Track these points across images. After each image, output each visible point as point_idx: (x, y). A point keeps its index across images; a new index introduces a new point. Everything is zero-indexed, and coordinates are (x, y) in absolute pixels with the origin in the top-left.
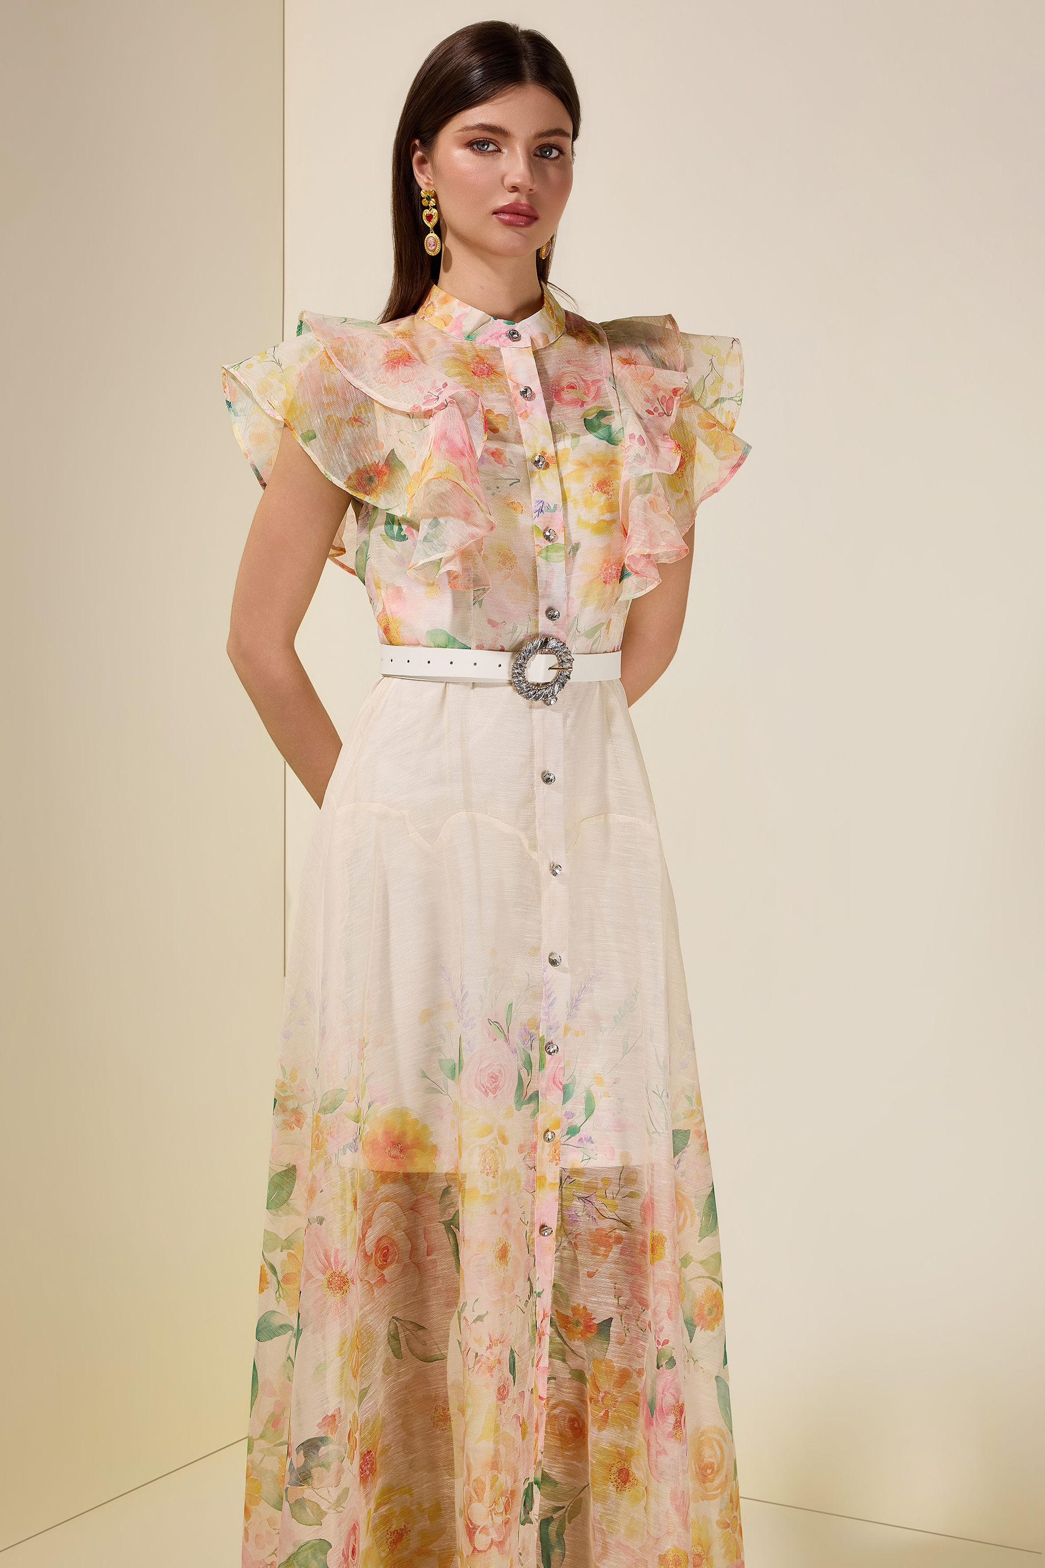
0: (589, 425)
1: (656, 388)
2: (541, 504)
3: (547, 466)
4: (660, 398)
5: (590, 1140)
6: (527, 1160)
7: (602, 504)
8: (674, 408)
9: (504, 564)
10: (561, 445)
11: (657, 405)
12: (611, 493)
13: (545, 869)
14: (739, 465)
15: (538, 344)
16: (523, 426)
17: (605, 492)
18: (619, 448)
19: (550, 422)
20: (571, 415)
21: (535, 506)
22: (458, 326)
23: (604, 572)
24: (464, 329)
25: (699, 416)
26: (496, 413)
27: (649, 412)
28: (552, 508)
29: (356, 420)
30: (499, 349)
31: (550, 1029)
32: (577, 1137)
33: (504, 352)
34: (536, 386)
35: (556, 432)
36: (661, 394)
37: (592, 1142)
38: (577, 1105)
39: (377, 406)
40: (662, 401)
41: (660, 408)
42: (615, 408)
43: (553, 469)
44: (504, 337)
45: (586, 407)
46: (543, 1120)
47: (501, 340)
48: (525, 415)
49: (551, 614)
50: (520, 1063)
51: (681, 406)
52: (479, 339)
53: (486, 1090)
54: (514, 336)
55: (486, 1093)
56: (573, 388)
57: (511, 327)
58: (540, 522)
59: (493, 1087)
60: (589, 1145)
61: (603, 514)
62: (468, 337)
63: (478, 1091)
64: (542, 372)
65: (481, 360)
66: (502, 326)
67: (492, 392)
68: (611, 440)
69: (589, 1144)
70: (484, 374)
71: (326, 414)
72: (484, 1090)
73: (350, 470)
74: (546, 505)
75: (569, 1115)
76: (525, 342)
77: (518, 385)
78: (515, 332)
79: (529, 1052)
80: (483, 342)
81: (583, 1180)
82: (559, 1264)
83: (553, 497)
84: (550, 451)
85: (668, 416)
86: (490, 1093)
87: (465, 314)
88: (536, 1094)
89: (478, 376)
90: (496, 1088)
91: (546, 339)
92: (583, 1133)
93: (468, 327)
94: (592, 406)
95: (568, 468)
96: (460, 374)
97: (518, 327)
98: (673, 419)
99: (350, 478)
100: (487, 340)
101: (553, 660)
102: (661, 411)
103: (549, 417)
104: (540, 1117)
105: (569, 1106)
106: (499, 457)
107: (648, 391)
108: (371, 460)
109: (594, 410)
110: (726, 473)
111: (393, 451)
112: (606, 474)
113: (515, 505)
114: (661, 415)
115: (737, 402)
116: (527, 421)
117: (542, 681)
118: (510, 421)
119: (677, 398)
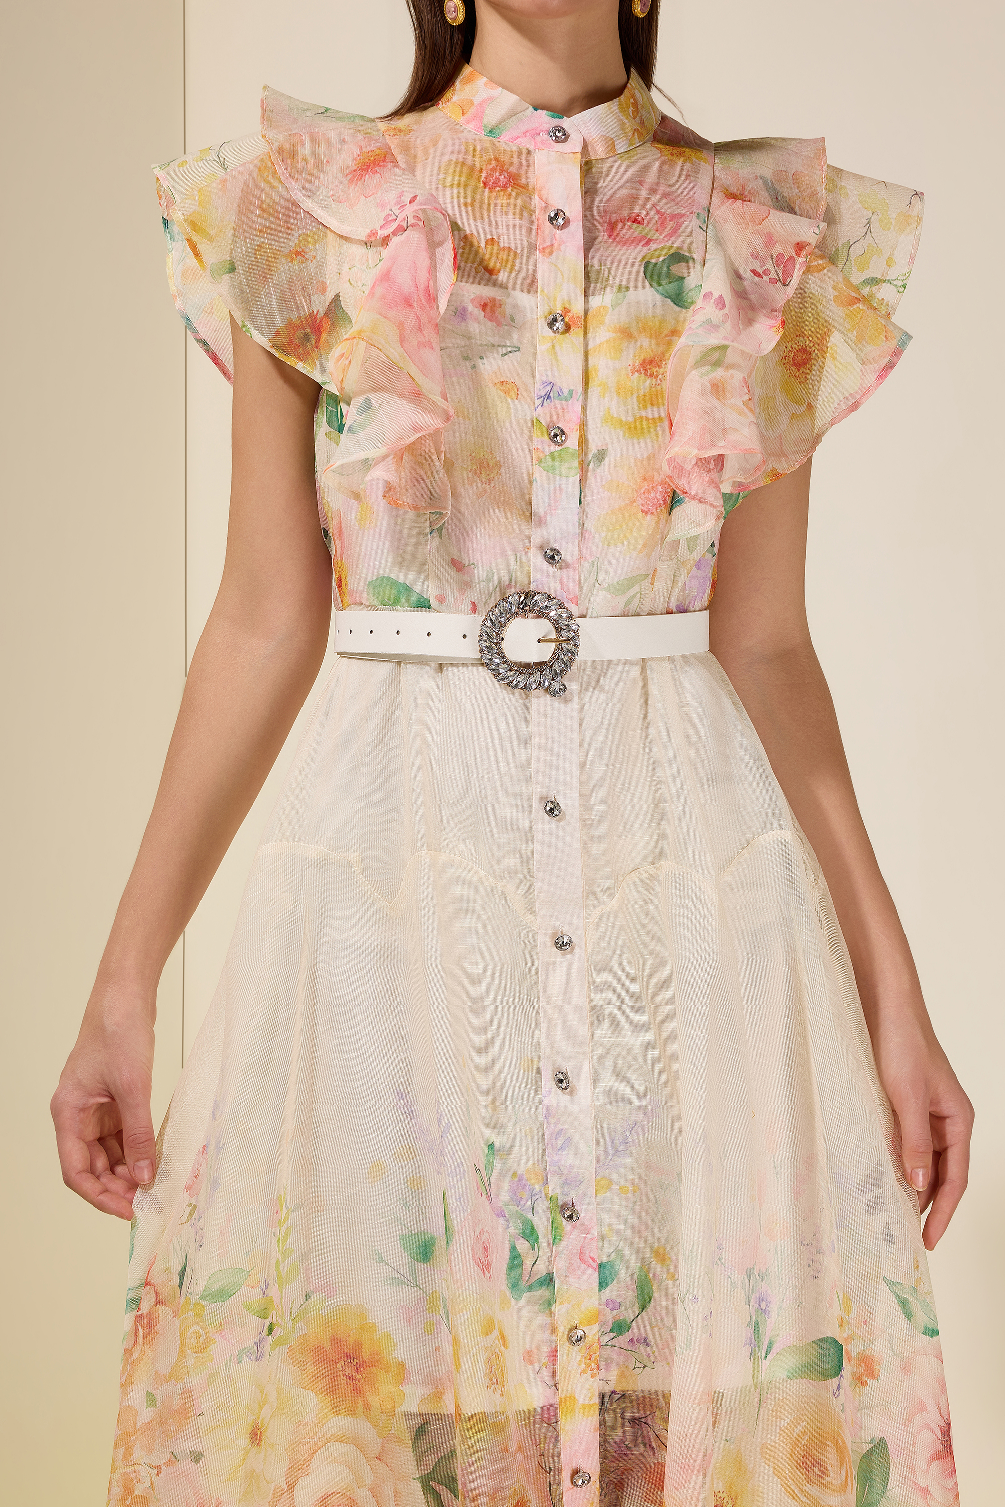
0: (649, 274)
1: (770, 240)
2: (549, 388)
3: (568, 328)
4: (775, 256)
7: (643, 392)
8: (795, 276)
9: (478, 474)
10: (595, 301)
11: (769, 265)
12: (661, 377)
14: (891, 366)
15: (595, 152)
16: (543, 267)
17: (651, 376)
18: (688, 313)
19: (586, 266)
20: (622, 259)
21: (539, 390)
22: (479, 116)
24: (485, 121)
25: (835, 287)
26: (502, 245)
27: (754, 272)
28: (566, 394)
29: (299, 255)
30: (531, 153)
31: (567, 1184)
33: (540, 157)
34: (574, 209)
35: (591, 279)
36: (778, 249)
37: (648, 1345)
39: (327, 233)
40: (778, 260)
41: (773, 271)
42: (698, 255)
43: (576, 334)
44: (545, 136)
45: (653, 246)
47: (538, 139)
48: (549, 250)
49: (552, 557)
51: (808, 270)
52: (504, 137)
54: (560, 135)
56: (638, 222)
57: (556, 122)
58: (544, 414)
60: (643, 1349)
61: (644, 407)
62: (491, 132)
64: (589, 192)
65: (499, 164)
66: (545, 119)
67: (505, 213)
68: (682, 302)
70: (500, 186)
73: (279, 321)
74: (556, 389)
75: (614, 1305)
76: (574, 145)
77: (546, 206)
78: (560, 129)
79: (530, 1216)
80: (509, 142)
83: (571, 379)
84: (578, 308)
85: (784, 285)
87: (491, 99)
89: (490, 189)
91: (611, 146)
93: (492, 116)
94: (659, 250)
95: (601, 336)
96: (462, 185)
97: (567, 123)
98: (791, 290)
99: (278, 333)
100: (518, 137)
101: (544, 627)
102: (773, 275)
103: (586, 257)
104: (558, 1309)
106: (494, 312)
107: (758, 243)
108: (308, 309)
109: (665, 252)
110: (872, 378)
111: (337, 296)
112: (658, 349)
113: (506, 387)
114: (773, 281)
115: (896, 286)
116: (549, 260)
117: (533, 659)
118: (521, 260)
119: (801, 260)
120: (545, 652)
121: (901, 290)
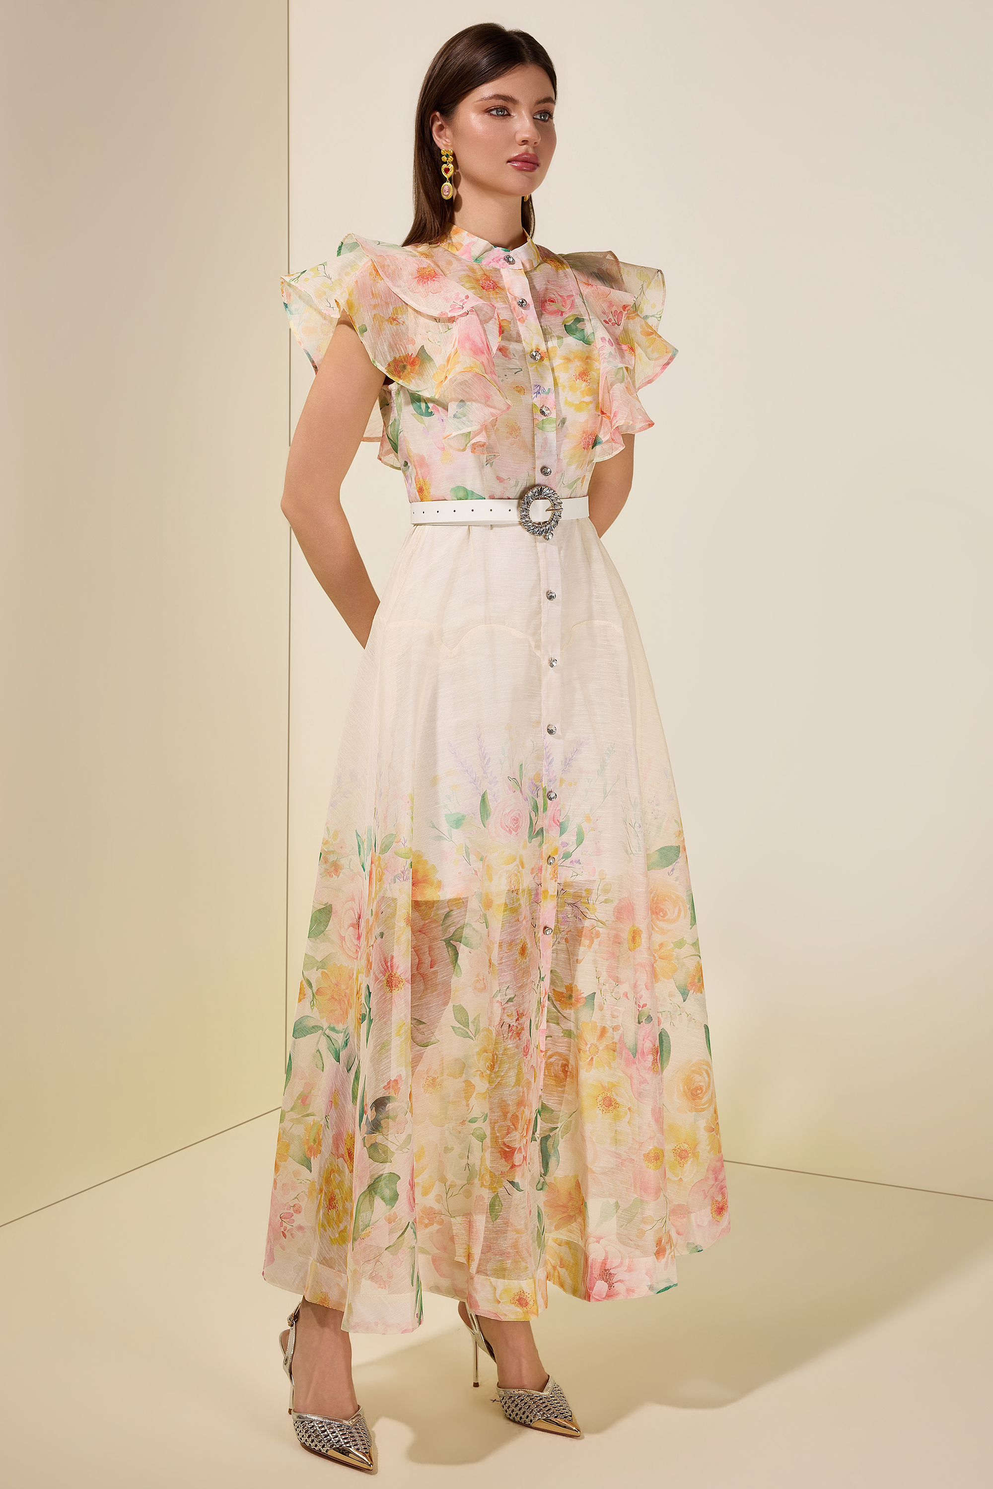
0: (568, 329)
1: (611, 305)
2: (538, 388)
3: (542, 359)
4: (613, 312)
5: (579, 862)
6: (536, 879)
7: (586, 389)
8: (623, 320)
9: (511, 434)
10: (550, 344)
11: (611, 317)
12: (589, 381)
13: (545, 662)
14: (668, 364)
15: (528, 267)
16: (521, 329)
17: (585, 380)
18: (592, 347)
19: (541, 327)
20: (555, 322)
21: (533, 390)
22: (468, 251)
23: (584, 441)
24: (473, 254)
25: (641, 327)
27: (605, 322)
28: (547, 391)
29: (394, 320)
30: (499, 270)
31: (550, 781)
32: (569, 860)
33: (503, 272)
34: (529, 299)
35: (546, 334)
36: (614, 308)
38: (570, 837)
39: (410, 310)
40: (615, 313)
41: (613, 319)
42: (586, 317)
43: (546, 362)
44: (502, 261)
45: (565, 316)
46: (546, 849)
47: (500, 263)
48: (522, 320)
49: (544, 471)
50: (530, 808)
51: (628, 318)
52: (484, 262)
53: (510, 830)
54: (510, 260)
55: (510, 832)
56: (554, 301)
57: (507, 253)
58: (538, 402)
59: (515, 826)
61: (586, 397)
62: (476, 260)
63: (503, 831)
64: (532, 288)
65: (487, 277)
66: (500, 252)
67: (497, 302)
68: (587, 342)
69: (577, 864)
70: (491, 288)
71: (373, 314)
72: (508, 829)
73: (390, 359)
74: (542, 388)
75: (565, 844)
76: (518, 265)
77: (515, 298)
78: (510, 258)
79: (536, 799)
80: (488, 264)
81: (571, 891)
82: (555, 955)
83: (547, 383)
84: (543, 348)
85: (618, 325)
86: (513, 832)
87: (471, 242)
88: (542, 830)
89: (486, 290)
90: (518, 827)
91: (533, 265)
92: (573, 858)
93: (476, 252)
94: (569, 316)
95: (557, 362)
96: (473, 288)
97: (512, 253)
98: (621, 327)
99: (389, 365)
100: (490, 262)
101: (548, 504)
102: (614, 321)
103: (540, 322)
104: (544, 846)
105: (564, 837)
106: (505, 352)
107: (605, 306)
108: (405, 352)
109: (572, 318)
110: (658, 369)
111: (423, 346)
112: (585, 367)
113: (519, 389)
114: (613, 324)
115: (657, 318)
116: (524, 325)
117: (542, 521)
118: (512, 325)
119: (626, 312)
120: (547, 516)
121: (659, 319)
